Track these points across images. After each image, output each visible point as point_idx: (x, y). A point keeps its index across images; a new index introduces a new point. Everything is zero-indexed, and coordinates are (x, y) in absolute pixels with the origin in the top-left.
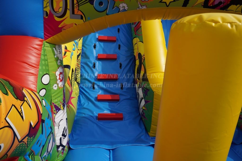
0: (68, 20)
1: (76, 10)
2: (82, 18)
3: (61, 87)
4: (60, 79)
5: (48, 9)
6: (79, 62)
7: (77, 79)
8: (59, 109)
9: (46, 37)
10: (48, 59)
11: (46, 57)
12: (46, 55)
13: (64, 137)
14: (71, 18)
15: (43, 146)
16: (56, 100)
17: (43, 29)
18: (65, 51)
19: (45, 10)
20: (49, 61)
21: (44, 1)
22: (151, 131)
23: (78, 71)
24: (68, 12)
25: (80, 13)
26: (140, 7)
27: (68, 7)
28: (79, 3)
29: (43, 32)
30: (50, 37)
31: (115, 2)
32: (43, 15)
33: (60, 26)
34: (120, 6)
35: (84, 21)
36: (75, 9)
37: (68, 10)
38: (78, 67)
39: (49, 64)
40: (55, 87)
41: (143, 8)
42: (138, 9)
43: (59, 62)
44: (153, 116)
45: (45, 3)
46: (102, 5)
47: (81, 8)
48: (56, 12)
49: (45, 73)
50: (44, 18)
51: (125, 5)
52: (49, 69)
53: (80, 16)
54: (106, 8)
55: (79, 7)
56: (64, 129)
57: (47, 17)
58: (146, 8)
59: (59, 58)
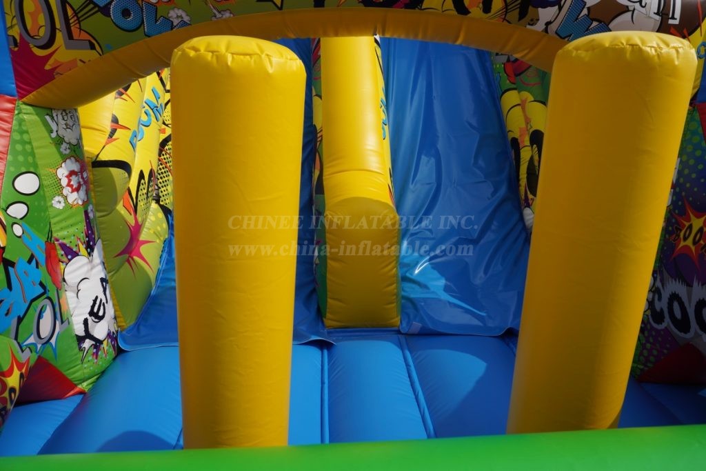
0: (62, 53)
1: (74, 30)
2: (93, 47)
3: (75, 203)
4: (69, 185)
5: (16, 32)
6: (168, 156)
7: (161, 199)
8: (76, 254)
9: (22, 92)
10: (32, 141)
11: (26, 137)
12: (27, 132)
13: (95, 318)
14: (68, 47)
15: (20, 320)
16: (65, 233)
17: (12, 75)
18: (111, 126)
19: (10, 32)
20: (35, 144)
21: (6, 15)
22: (328, 315)
23: (164, 179)
24: (60, 37)
25: (85, 36)
26: (218, 15)
27: (58, 26)
28: (79, 15)
29: (14, 81)
30: (30, 92)
31: (157, 9)
32: (9, 44)
33: (47, 67)
34: (170, 15)
35: (99, 53)
36: (72, 28)
37: (57, 31)
38: (166, 167)
39: (36, 151)
40: (57, 203)
41: (224, 16)
42: (214, 19)
43: (64, 148)
44: (328, 276)
45: (8, 19)
46: (130, 15)
47: (84, 24)
48: (32, 37)
49: (24, 170)
50: (12, 52)
51: (180, 12)
52: (39, 163)
53: (88, 43)
54: (140, 23)
55: (79, 23)
56: (95, 301)
57: (16, 49)
58: (232, 15)
59: (66, 139)
